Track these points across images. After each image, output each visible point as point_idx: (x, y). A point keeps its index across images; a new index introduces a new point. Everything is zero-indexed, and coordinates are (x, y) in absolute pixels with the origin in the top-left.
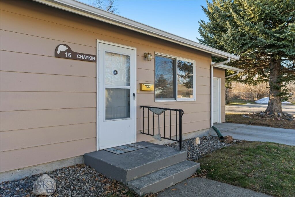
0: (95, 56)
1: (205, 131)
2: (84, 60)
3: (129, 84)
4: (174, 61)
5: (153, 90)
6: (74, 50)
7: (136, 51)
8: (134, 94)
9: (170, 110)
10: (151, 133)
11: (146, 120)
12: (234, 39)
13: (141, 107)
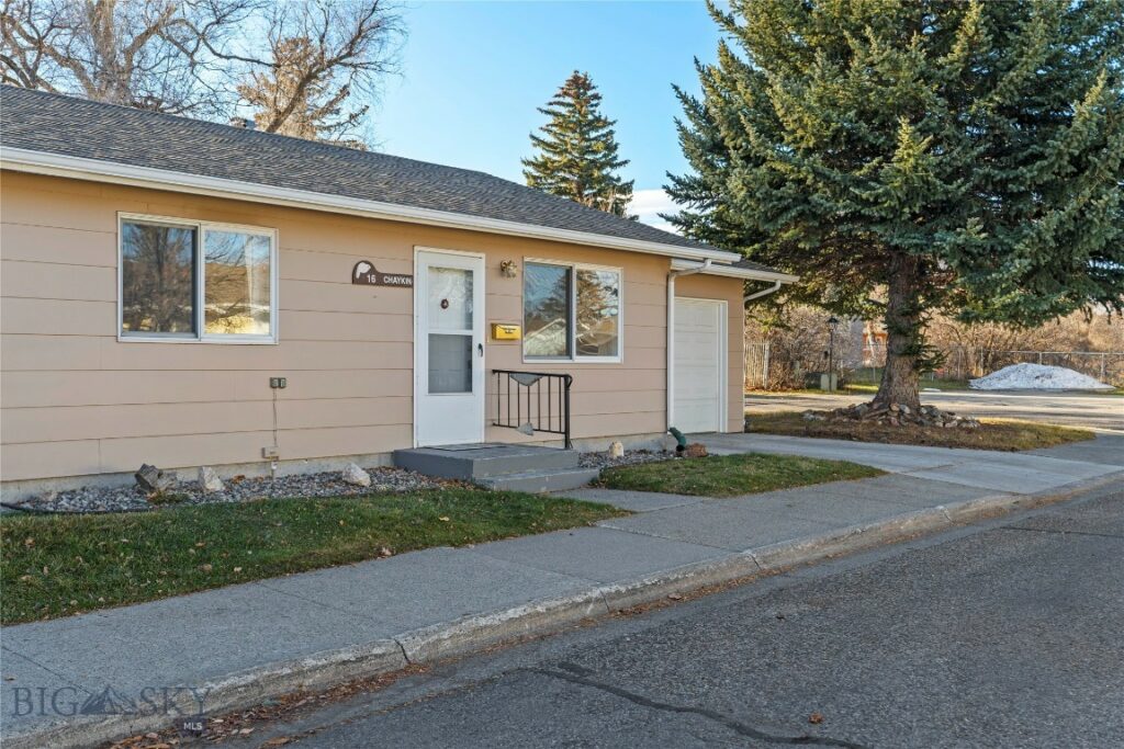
0: (411, 277)
1: (650, 438)
2: (395, 285)
3: (470, 327)
4: (569, 271)
5: (519, 337)
6: (380, 269)
7: (483, 261)
8: (480, 347)
9: (550, 375)
10: (514, 423)
11: (504, 399)
12: (751, 195)
13: (494, 371)
